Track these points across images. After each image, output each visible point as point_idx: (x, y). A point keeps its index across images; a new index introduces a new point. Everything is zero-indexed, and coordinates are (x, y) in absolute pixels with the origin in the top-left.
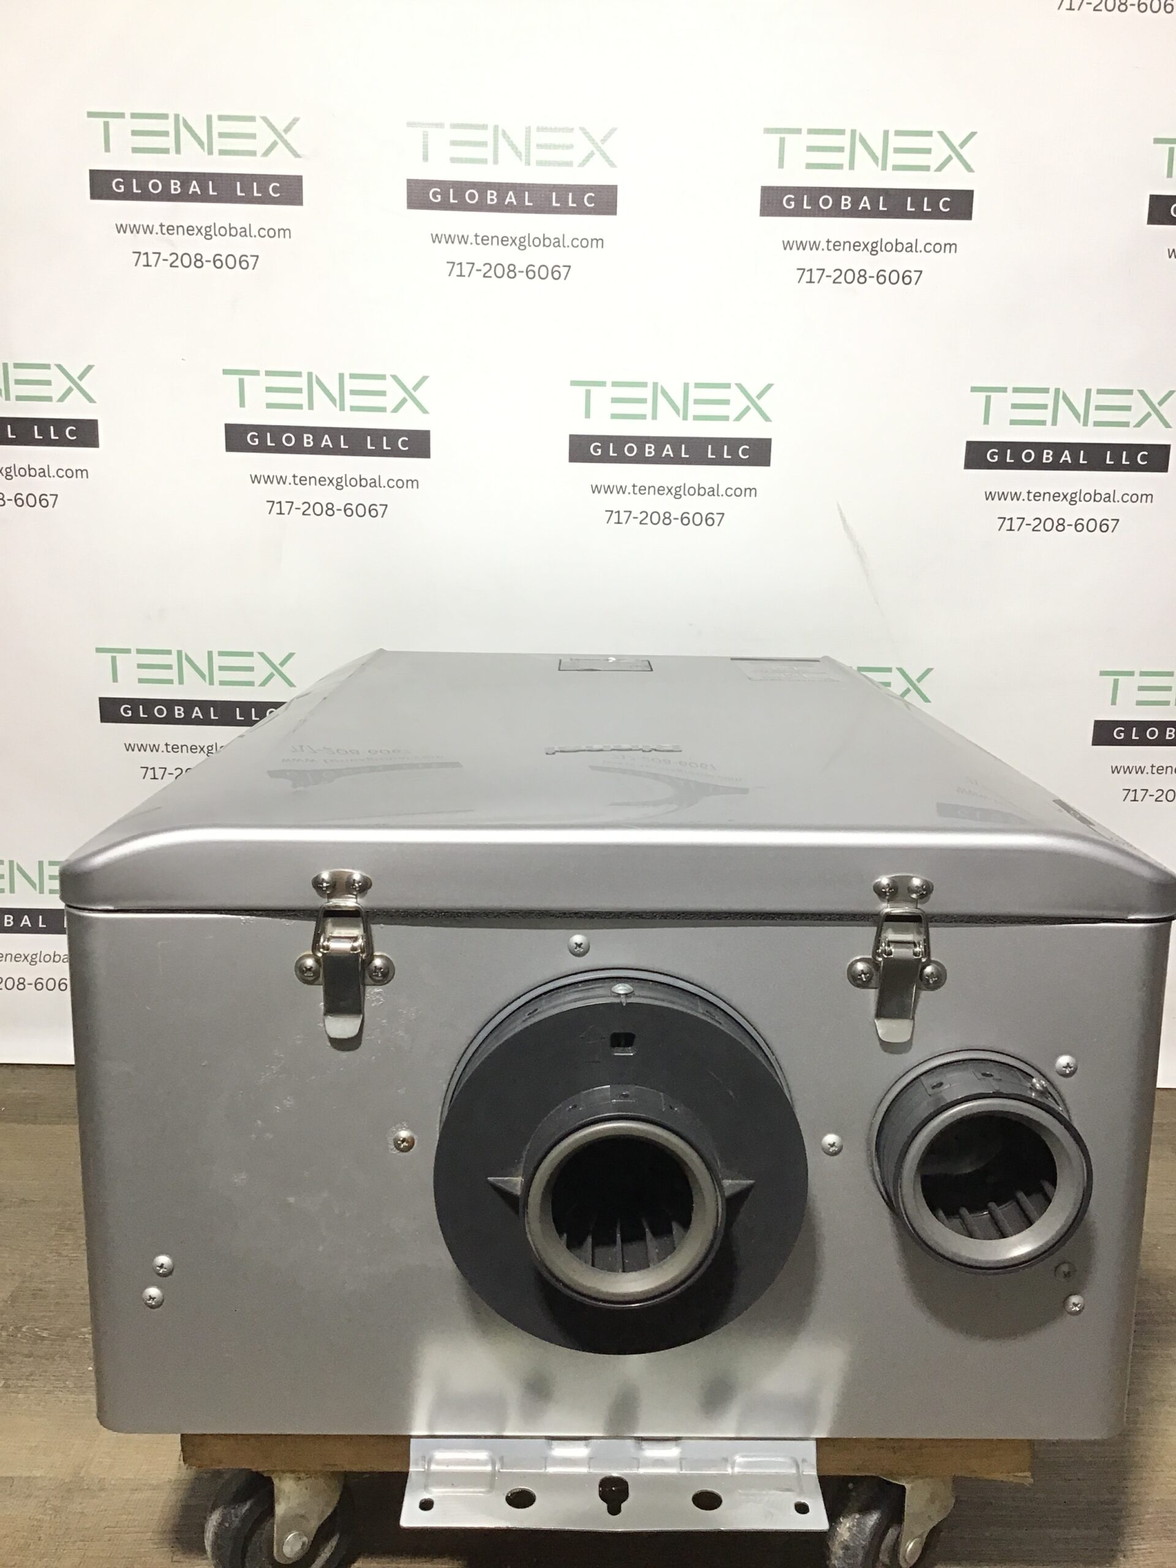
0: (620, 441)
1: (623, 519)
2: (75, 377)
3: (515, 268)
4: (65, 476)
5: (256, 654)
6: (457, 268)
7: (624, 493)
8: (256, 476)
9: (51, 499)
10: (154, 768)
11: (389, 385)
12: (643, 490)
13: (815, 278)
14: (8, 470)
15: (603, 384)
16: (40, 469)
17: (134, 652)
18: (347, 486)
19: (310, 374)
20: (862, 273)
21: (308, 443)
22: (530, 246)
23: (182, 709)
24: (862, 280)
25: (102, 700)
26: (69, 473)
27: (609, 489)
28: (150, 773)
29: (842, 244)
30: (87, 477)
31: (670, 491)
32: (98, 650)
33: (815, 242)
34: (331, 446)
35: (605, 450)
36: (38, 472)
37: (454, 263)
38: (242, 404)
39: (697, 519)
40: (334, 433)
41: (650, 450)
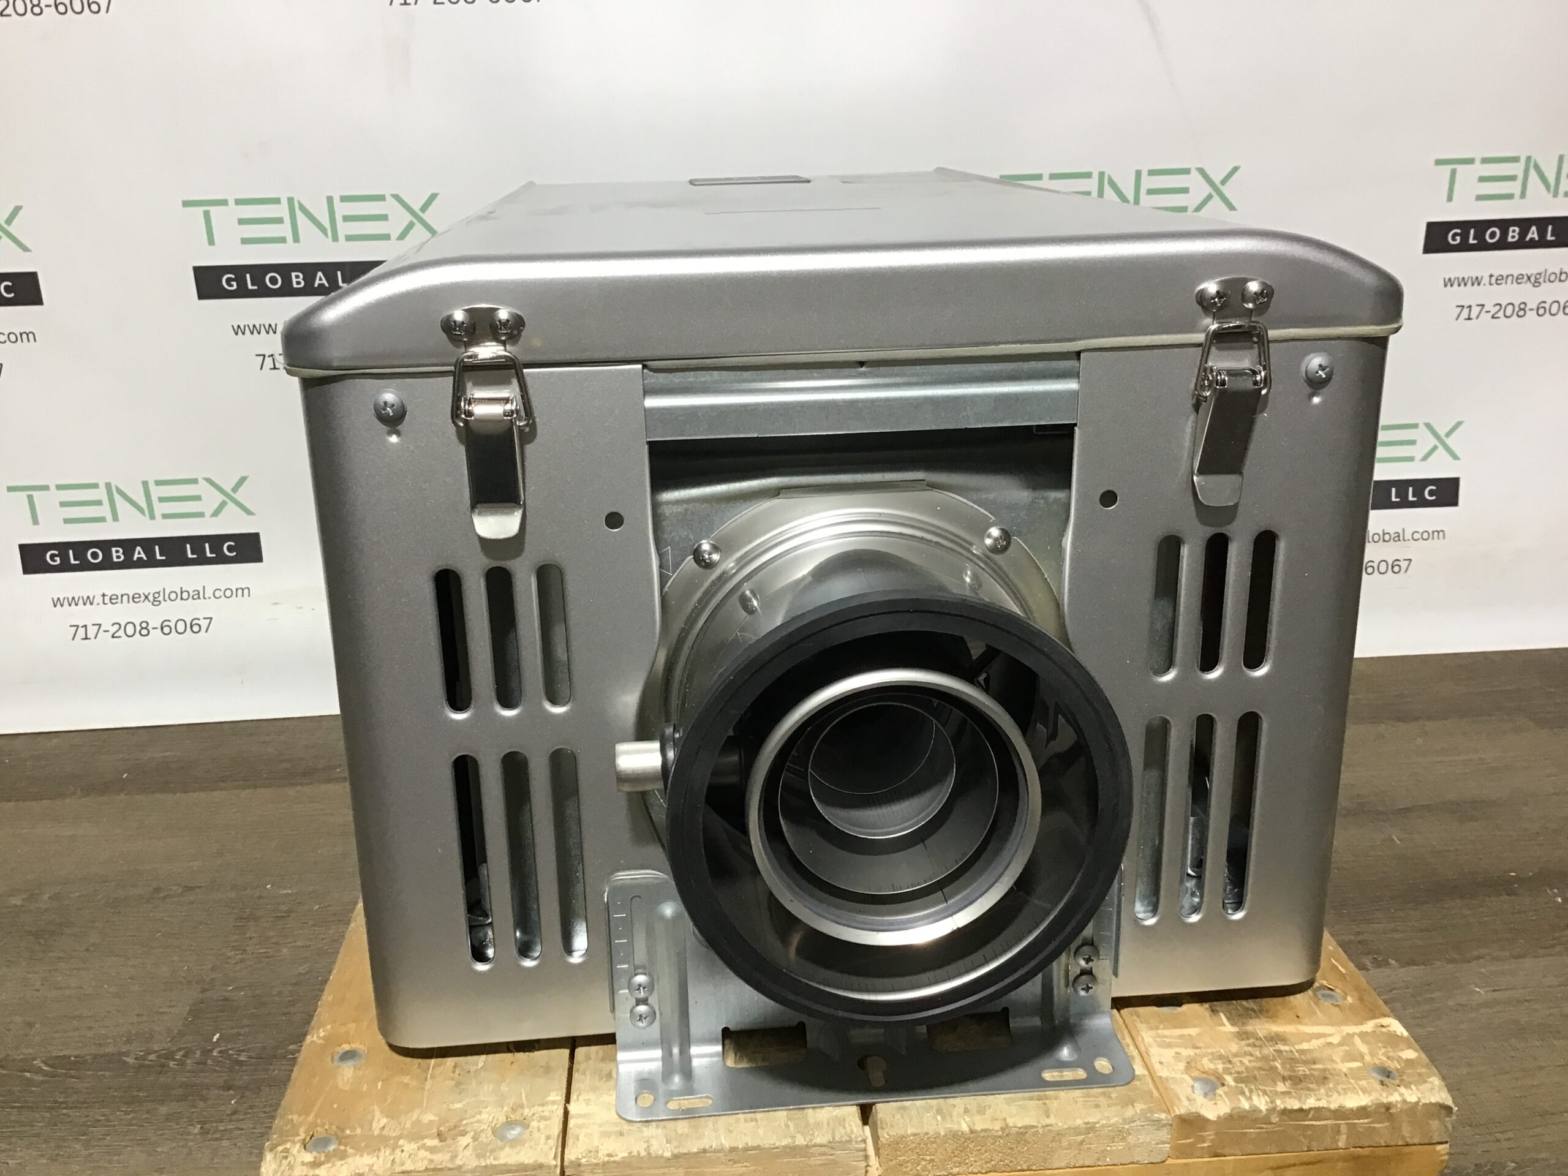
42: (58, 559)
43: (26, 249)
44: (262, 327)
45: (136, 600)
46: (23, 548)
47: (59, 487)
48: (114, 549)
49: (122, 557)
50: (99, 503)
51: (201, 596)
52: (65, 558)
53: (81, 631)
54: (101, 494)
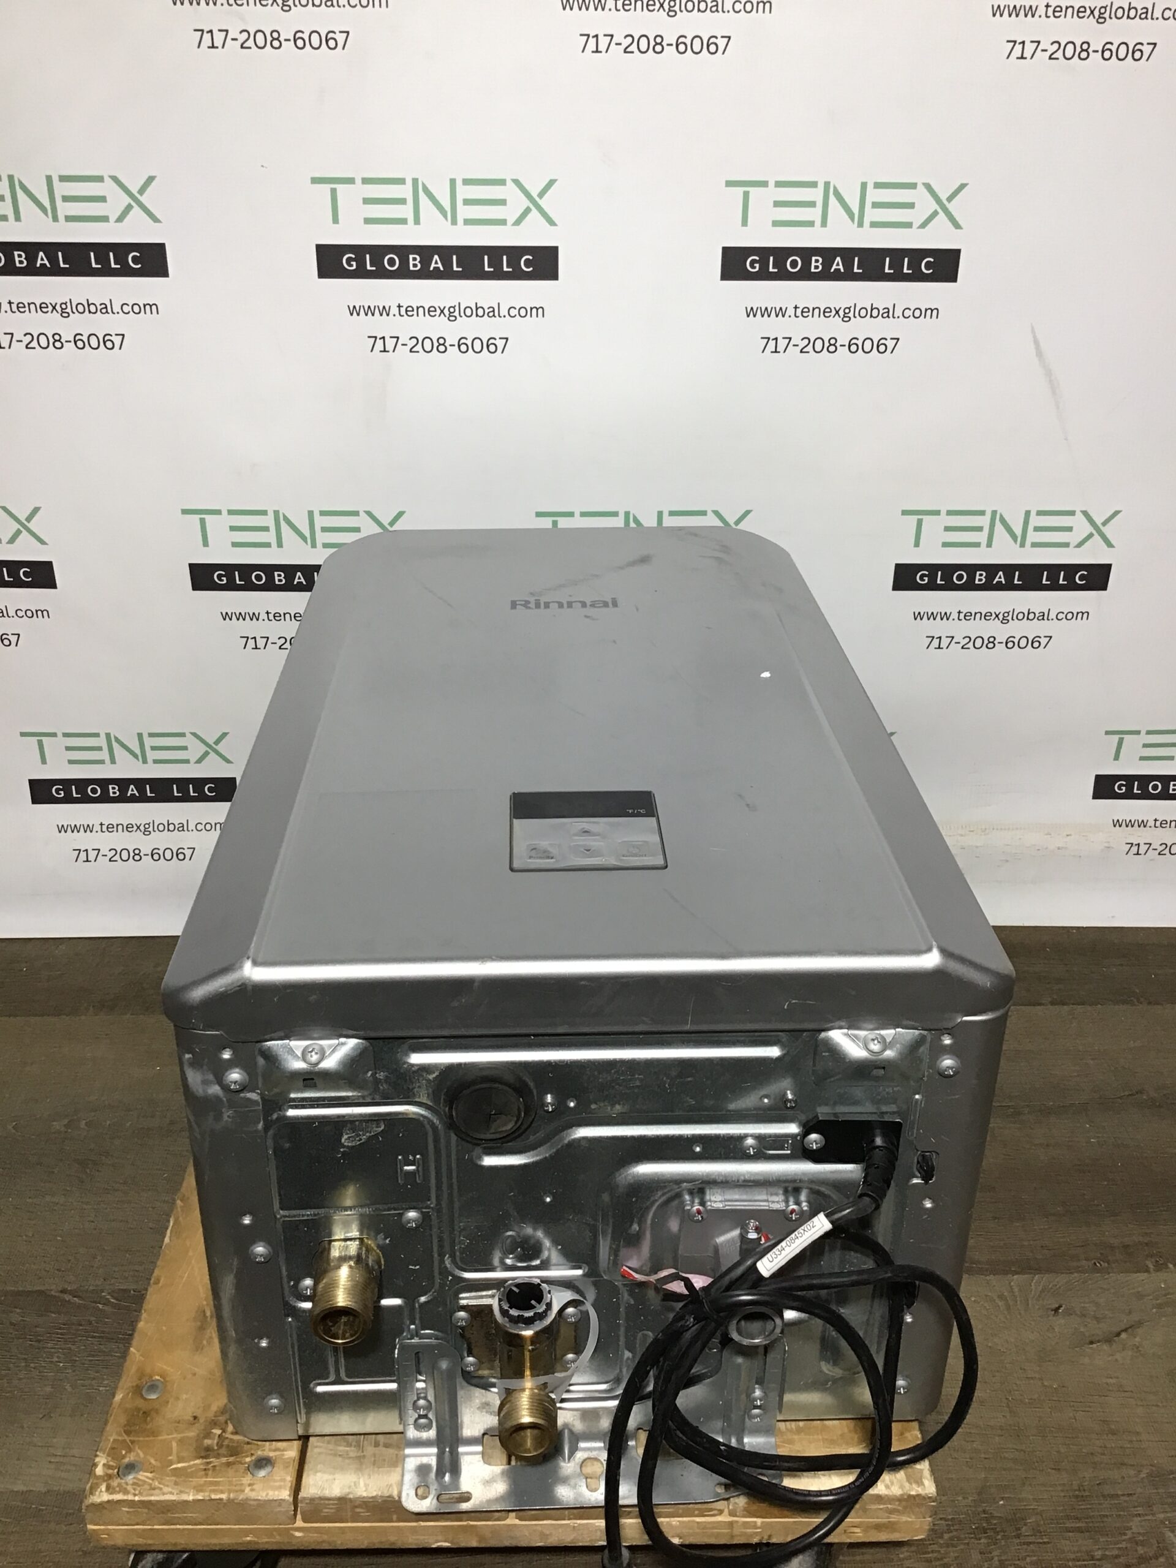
0: (781, 254)
1: (781, 348)
2: (135, 192)
3: (662, 41)
4: (131, 313)
5: (362, 514)
6: (592, 41)
7: (783, 316)
8: (354, 307)
9: (117, 340)
10: (255, 638)
11: (509, 192)
12: (805, 312)
13: (1027, 54)
14: (64, 306)
15: (764, 184)
16: (101, 304)
17: (225, 512)
18: (461, 317)
19: (415, 181)
20: (1085, 46)
21: (415, 265)
22: (681, 11)
23: (283, 575)
24: (1084, 55)
25: (191, 566)
26: (136, 309)
27: (766, 312)
28: (251, 643)
29: (1064, 9)
30: (158, 313)
31: (837, 312)
32: (185, 512)
33: (1031, 7)
34: (442, 269)
35: (764, 264)
36: (99, 308)
37: (588, 36)
38: (336, 220)
39: (868, 346)
40: (445, 252)
41: (816, 264)
42: (62, 792)
43: (42, 542)
44: (247, 615)
45: (129, 829)
46: (33, 783)
47: (66, 735)
48: (110, 787)
49: (118, 793)
50: (100, 749)
51: (185, 828)
52: (68, 793)
53: (83, 855)
54: (102, 742)
